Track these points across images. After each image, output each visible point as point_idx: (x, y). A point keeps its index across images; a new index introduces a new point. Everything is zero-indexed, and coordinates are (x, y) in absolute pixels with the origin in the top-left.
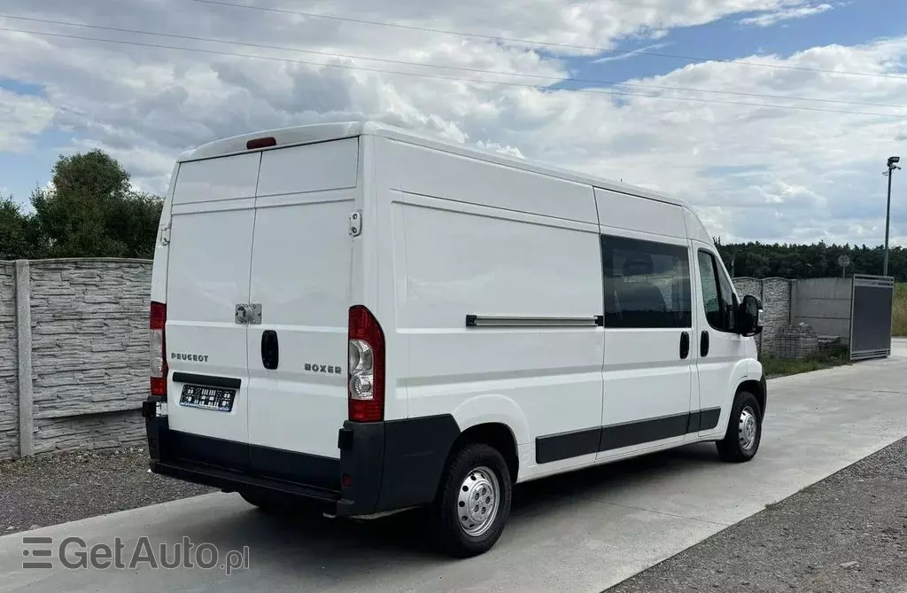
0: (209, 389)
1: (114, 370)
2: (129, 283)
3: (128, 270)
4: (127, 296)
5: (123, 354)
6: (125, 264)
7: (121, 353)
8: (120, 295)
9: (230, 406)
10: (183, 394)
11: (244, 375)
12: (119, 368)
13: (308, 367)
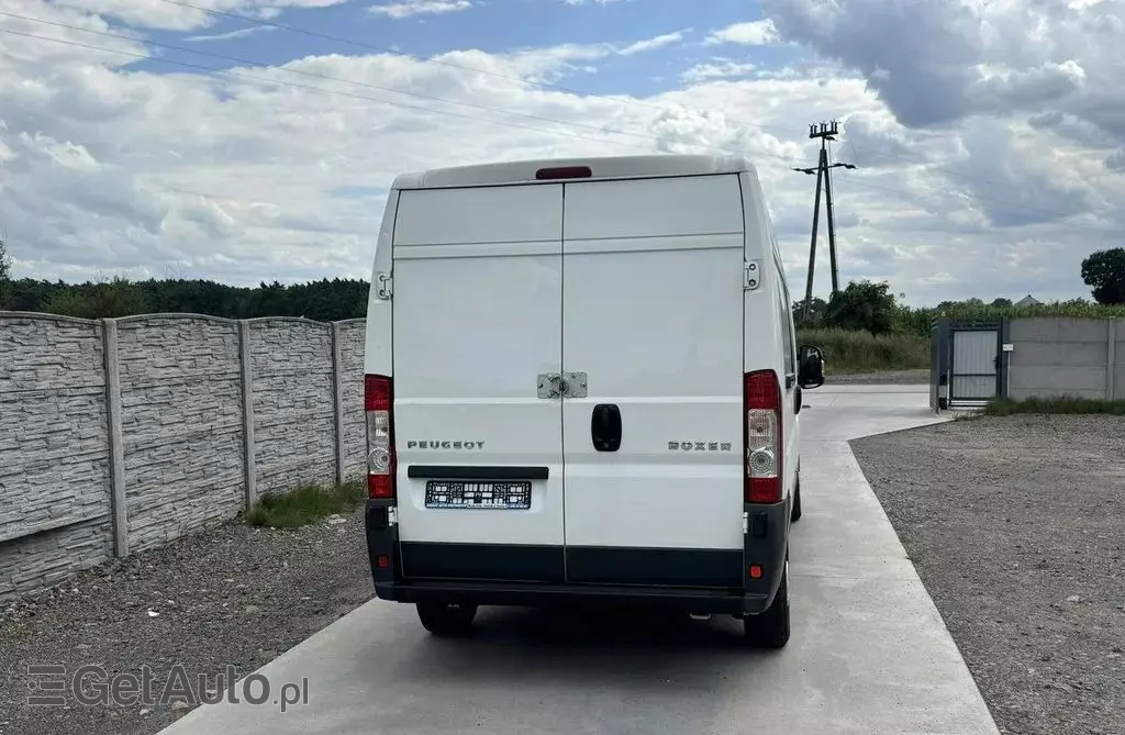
0: (479, 483)
1: (10, 478)
2: (19, 348)
3: (18, 328)
4: (20, 368)
5: (18, 453)
6: (15, 321)
7: (15, 453)
8: (11, 366)
9: (528, 502)
10: (427, 493)
11: (554, 461)
12: (15, 474)
13: (674, 445)
